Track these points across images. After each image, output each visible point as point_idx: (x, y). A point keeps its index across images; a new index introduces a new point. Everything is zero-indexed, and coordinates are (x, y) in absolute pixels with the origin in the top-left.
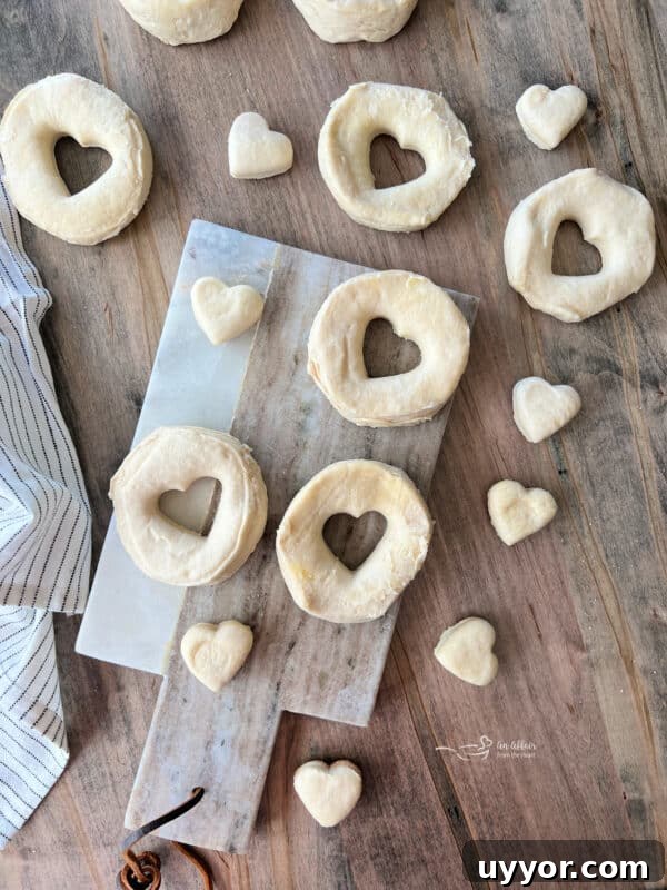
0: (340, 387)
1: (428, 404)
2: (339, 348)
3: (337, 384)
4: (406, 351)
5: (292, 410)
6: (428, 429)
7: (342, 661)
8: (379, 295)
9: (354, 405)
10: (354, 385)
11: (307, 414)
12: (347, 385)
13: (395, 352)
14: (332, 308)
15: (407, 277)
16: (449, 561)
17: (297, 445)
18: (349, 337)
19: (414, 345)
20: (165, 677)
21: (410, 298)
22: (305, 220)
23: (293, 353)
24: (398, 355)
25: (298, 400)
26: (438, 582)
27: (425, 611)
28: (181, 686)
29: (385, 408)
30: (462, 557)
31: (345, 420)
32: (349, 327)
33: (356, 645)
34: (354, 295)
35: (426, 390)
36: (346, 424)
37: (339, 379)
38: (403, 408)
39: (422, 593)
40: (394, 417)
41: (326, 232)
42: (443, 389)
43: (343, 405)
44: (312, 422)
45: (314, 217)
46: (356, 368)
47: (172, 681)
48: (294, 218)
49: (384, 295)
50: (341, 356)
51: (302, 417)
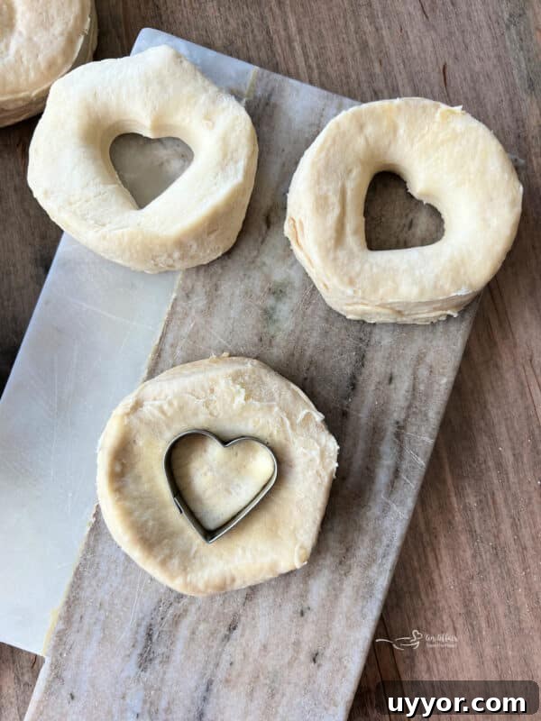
0: (331, 256)
1: (459, 289)
2: (334, 199)
3: (328, 251)
4: (423, 222)
5: (257, 291)
6: (446, 332)
7: (304, 657)
8: (395, 129)
9: (351, 282)
10: (351, 255)
11: (278, 299)
12: (341, 254)
13: (405, 221)
14: (329, 143)
15: (438, 107)
16: (458, 518)
17: (261, 340)
18: (350, 186)
19: (435, 213)
20: (48, 660)
21: (441, 136)
22: (292, 49)
23: (263, 211)
24: (411, 225)
25: (267, 278)
26: (442, 546)
27: (421, 586)
28: (68, 675)
29: (396, 290)
30: (477, 515)
31: (330, 310)
32: (350, 171)
33: (325, 634)
34: (361, 127)
35: (457, 269)
36: (333, 316)
37: (331, 244)
38: (422, 292)
39: (419, 559)
40: (407, 304)
41: (318, 65)
42: (480, 269)
43: (334, 282)
44: (284, 310)
45: (304, 47)
46: (356, 232)
47: (56, 666)
48: (278, 46)
49: (402, 131)
50: (336, 211)
51: (271, 302)
